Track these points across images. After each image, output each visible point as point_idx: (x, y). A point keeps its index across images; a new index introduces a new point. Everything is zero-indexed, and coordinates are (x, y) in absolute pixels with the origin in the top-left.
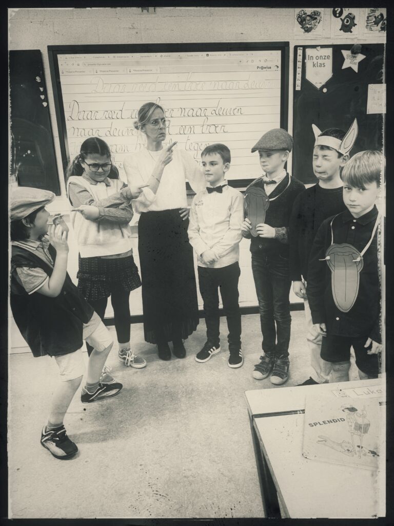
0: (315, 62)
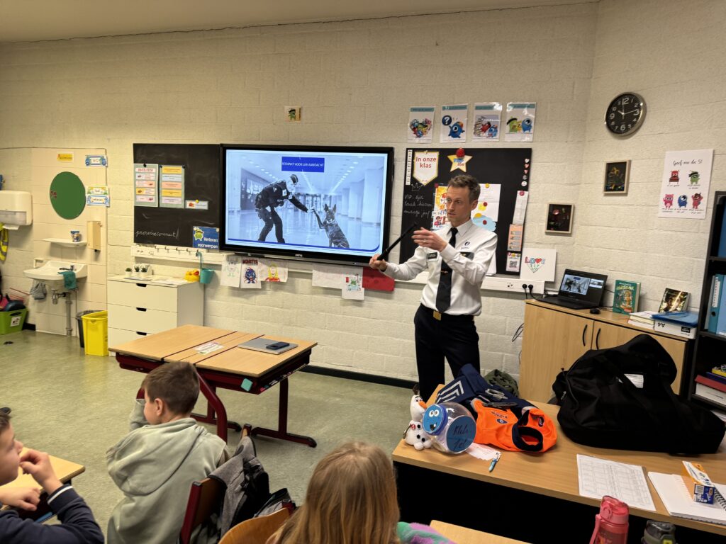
0: (423, 163)
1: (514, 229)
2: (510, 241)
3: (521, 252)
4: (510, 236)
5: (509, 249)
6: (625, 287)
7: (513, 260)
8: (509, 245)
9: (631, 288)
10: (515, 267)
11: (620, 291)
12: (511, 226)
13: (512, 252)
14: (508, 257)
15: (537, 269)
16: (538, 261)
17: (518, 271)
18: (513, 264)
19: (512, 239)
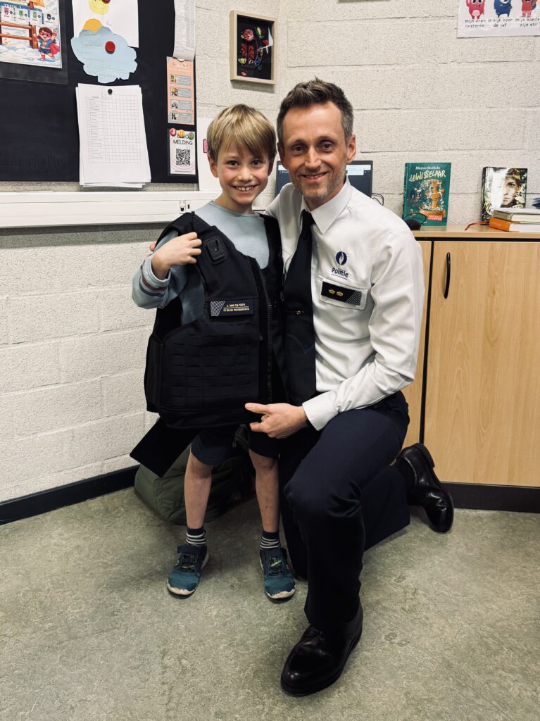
2: (171, 99)
4: (171, 86)
5: (170, 121)
6: (428, 174)
7: (183, 147)
8: (170, 110)
9: (440, 174)
10: (189, 163)
11: (417, 184)
12: (169, 59)
13: (178, 127)
14: (172, 139)
17: (194, 173)
19: (175, 93)
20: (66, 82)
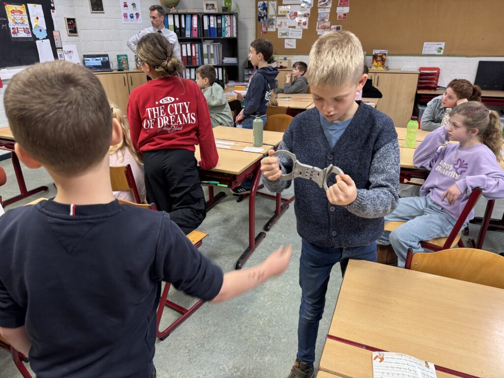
1: (55, 33)
2: (56, 42)
3: (62, 48)
4: (55, 38)
5: (57, 47)
6: (122, 57)
7: (60, 53)
8: (56, 44)
9: (125, 57)
10: (62, 57)
11: (120, 60)
12: (54, 32)
13: (58, 48)
14: (58, 51)
15: (71, 57)
16: (70, 52)
18: (60, 55)
19: (56, 40)
20: (33, 40)
